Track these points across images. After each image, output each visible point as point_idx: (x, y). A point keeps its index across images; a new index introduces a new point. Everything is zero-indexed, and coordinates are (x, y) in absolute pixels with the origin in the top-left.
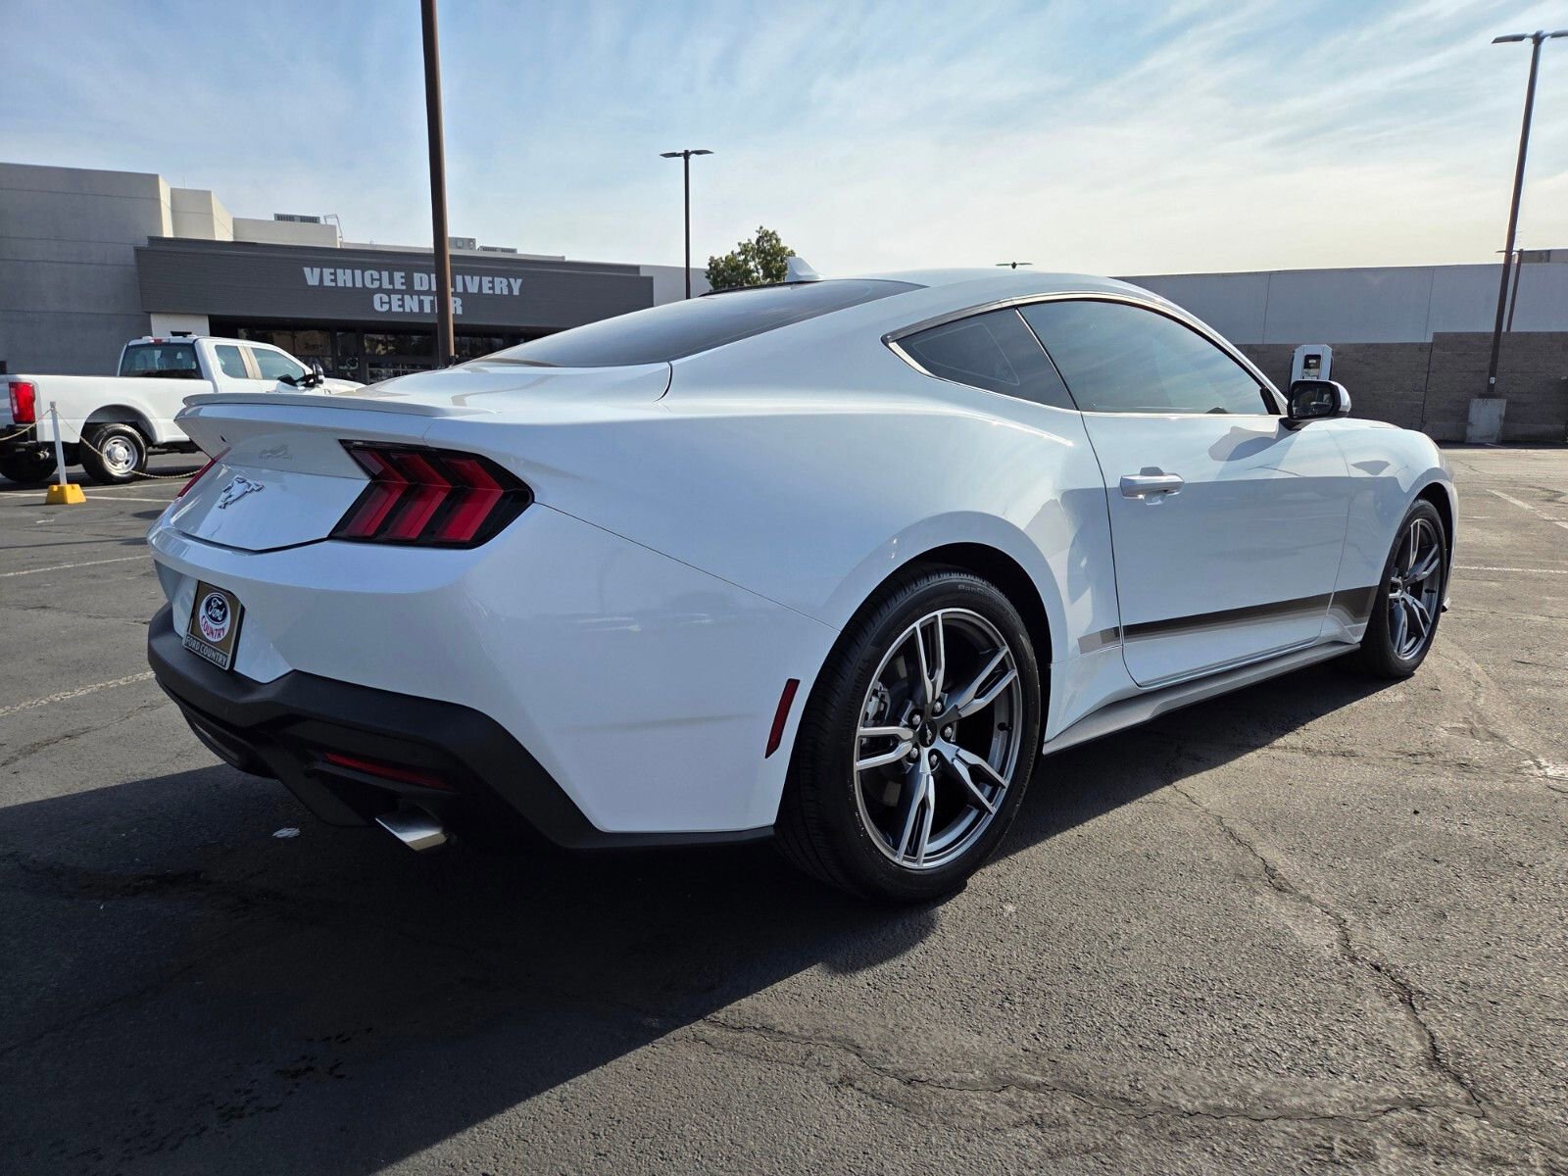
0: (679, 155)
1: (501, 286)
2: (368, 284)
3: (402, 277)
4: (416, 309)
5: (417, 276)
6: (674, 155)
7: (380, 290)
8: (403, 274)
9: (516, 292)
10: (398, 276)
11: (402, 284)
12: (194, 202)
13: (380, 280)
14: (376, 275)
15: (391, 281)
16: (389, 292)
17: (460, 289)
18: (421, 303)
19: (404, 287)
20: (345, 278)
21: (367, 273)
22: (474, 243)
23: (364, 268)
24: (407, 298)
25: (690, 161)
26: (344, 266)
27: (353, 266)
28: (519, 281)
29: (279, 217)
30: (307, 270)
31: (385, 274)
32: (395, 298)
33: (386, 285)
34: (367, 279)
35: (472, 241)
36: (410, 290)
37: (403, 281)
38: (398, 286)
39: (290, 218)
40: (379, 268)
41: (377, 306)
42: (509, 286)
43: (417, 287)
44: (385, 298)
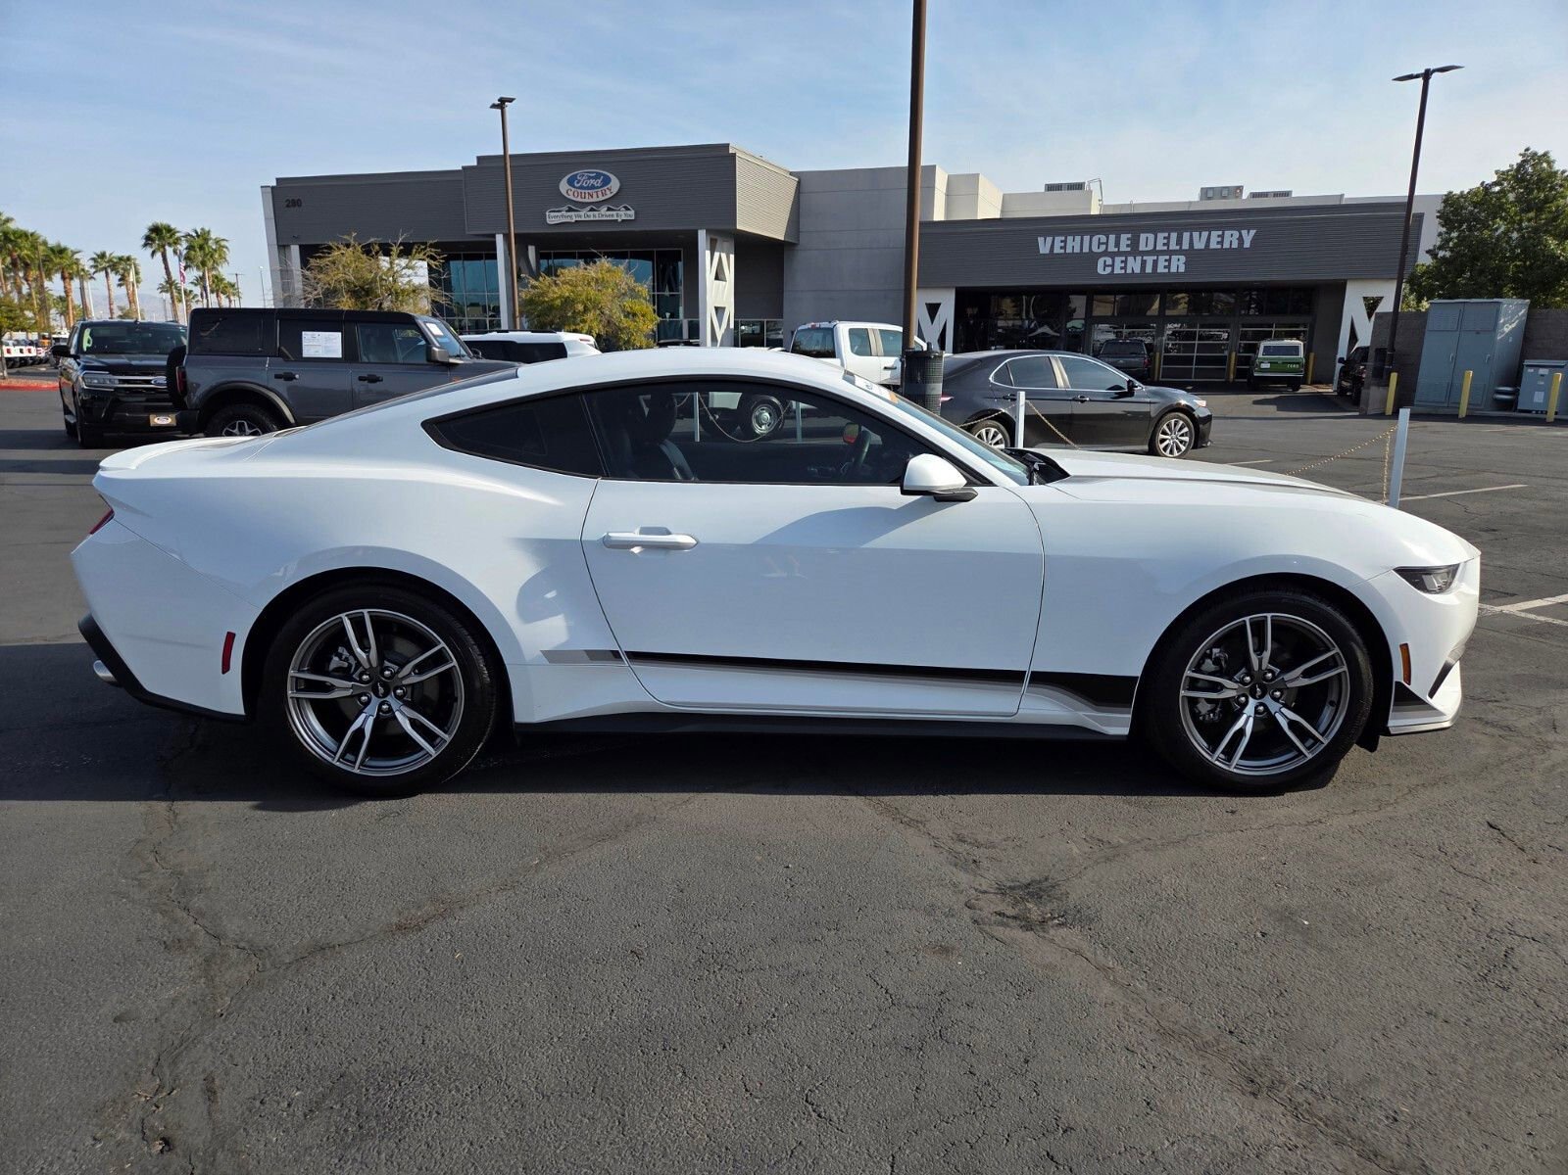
0: (1417, 76)
1: (1231, 238)
2: (1095, 249)
3: (1128, 239)
4: (1137, 270)
5: (1143, 237)
6: (1411, 77)
7: (1106, 253)
8: (1129, 236)
9: (1247, 245)
10: (1125, 238)
11: (1128, 246)
12: (964, 185)
13: (1107, 244)
14: (1103, 239)
15: (1117, 244)
16: (1113, 255)
17: (1186, 246)
18: (1144, 263)
19: (1129, 249)
20: (1074, 244)
21: (1095, 239)
22: (1241, 191)
23: (1092, 233)
24: (1130, 259)
25: (1431, 81)
26: (1074, 233)
27: (1082, 232)
28: (1253, 232)
29: (1050, 188)
30: (1041, 240)
31: (1112, 238)
32: (1118, 260)
33: (1112, 248)
34: (1094, 243)
35: (1240, 188)
36: (1134, 250)
37: (1129, 242)
38: (1123, 248)
39: (1057, 187)
40: (1106, 232)
41: (1100, 270)
42: (1241, 239)
43: (1142, 247)
44: (1109, 261)
